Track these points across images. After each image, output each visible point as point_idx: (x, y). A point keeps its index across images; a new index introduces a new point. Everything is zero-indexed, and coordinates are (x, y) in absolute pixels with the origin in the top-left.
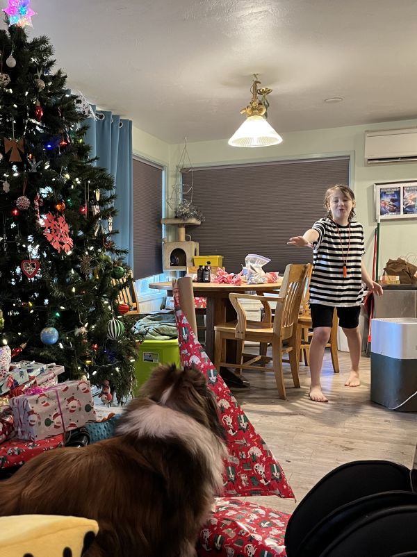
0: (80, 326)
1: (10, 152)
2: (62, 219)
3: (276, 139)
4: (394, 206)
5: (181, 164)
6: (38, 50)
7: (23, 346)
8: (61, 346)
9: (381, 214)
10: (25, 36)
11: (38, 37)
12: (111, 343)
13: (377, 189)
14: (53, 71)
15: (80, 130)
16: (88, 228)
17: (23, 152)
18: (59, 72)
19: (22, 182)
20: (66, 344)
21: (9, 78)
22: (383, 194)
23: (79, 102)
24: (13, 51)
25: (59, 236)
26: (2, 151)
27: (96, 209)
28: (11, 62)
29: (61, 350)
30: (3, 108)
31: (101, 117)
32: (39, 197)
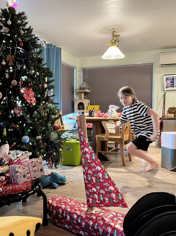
0: (39, 135)
1: (9, 61)
2: (31, 90)
3: (122, 56)
4: (172, 84)
5: (82, 66)
6: (21, 18)
7: (15, 144)
8: (31, 144)
9: (166, 88)
10: (15, 11)
11: (21, 12)
12: (52, 142)
13: (165, 77)
14: (27, 27)
15: (39, 52)
16: (42, 94)
17: (14, 61)
18: (30, 27)
19: (14, 74)
20: (33, 143)
21: (8, 29)
22: (167, 79)
23: (38, 40)
24: (10, 18)
25: (30, 97)
26: (5, 61)
27: (46, 86)
28: (9, 22)
29: (30, 145)
30: (6, 42)
31: (48, 46)
32: (21, 80)
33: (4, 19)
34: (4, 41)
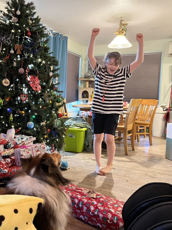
0: (43, 122)
1: (17, 50)
2: (37, 78)
3: (129, 45)
6: (30, 8)
7: (20, 128)
8: (35, 129)
10: (24, 2)
11: (30, 2)
12: (55, 129)
14: (35, 16)
15: (46, 41)
16: (47, 82)
17: (22, 50)
18: (38, 17)
19: (21, 62)
20: (37, 128)
21: (17, 19)
23: (46, 29)
24: (19, 8)
25: (35, 85)
26: (14, 50)
27: (51, 74)
28: (18, 13)
29: (35, 131)
30: (15, 32)
31: (55, 35)
32: (28, 68)
33: (13, 9)
34: (13, 31)
